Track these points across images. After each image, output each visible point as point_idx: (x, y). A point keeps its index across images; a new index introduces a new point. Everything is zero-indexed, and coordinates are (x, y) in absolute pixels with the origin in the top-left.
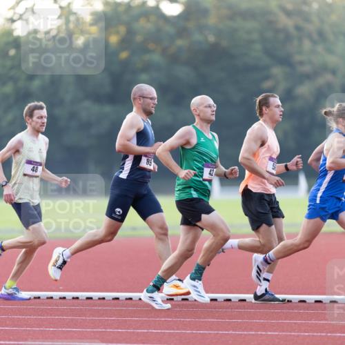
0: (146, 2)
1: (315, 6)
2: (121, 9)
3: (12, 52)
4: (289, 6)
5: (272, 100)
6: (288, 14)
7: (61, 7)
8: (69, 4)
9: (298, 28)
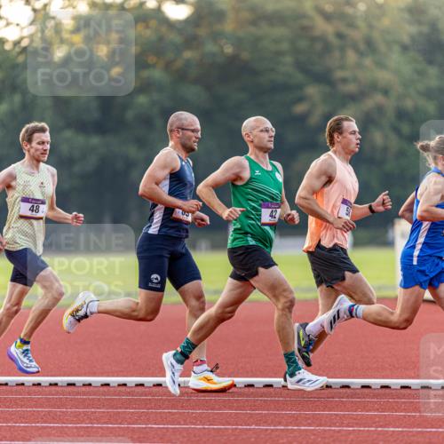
0: (145, 2)
1: (362, 7)
4: (328, 8)
5: (346, 124)
6: (327, 17)
7: (34, 10)
8: (45, 5)
9: (340, 36)
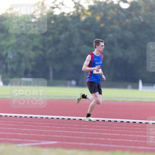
0: (113, 2)
2: (102, 5)
3: (53, 22)
8: (79, 1)
